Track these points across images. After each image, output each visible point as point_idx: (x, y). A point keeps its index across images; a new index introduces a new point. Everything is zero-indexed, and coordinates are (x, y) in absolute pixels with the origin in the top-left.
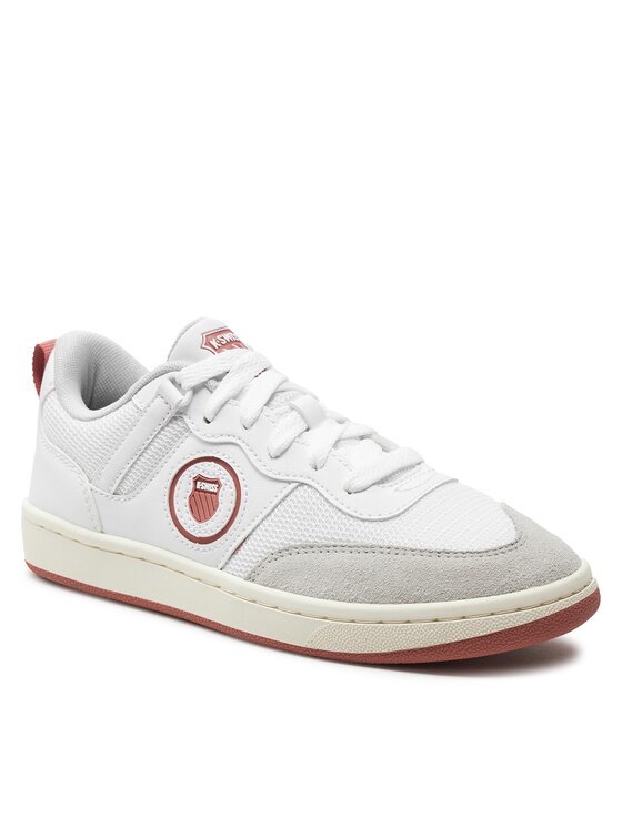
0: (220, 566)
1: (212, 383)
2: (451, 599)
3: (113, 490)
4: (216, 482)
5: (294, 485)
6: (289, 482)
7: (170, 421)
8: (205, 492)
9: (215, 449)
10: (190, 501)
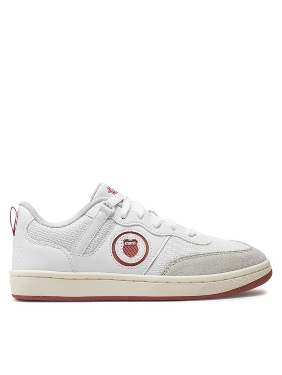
0: (144, 273)
1: (120, 204)
2: (247, 267)
3: (83, 252)
4: (135, 240)
5: (168, 237)
6: (166, 236)
7: (107, 221)
8: (130, 245)
9: (130, 228)
10: (123, 250)
